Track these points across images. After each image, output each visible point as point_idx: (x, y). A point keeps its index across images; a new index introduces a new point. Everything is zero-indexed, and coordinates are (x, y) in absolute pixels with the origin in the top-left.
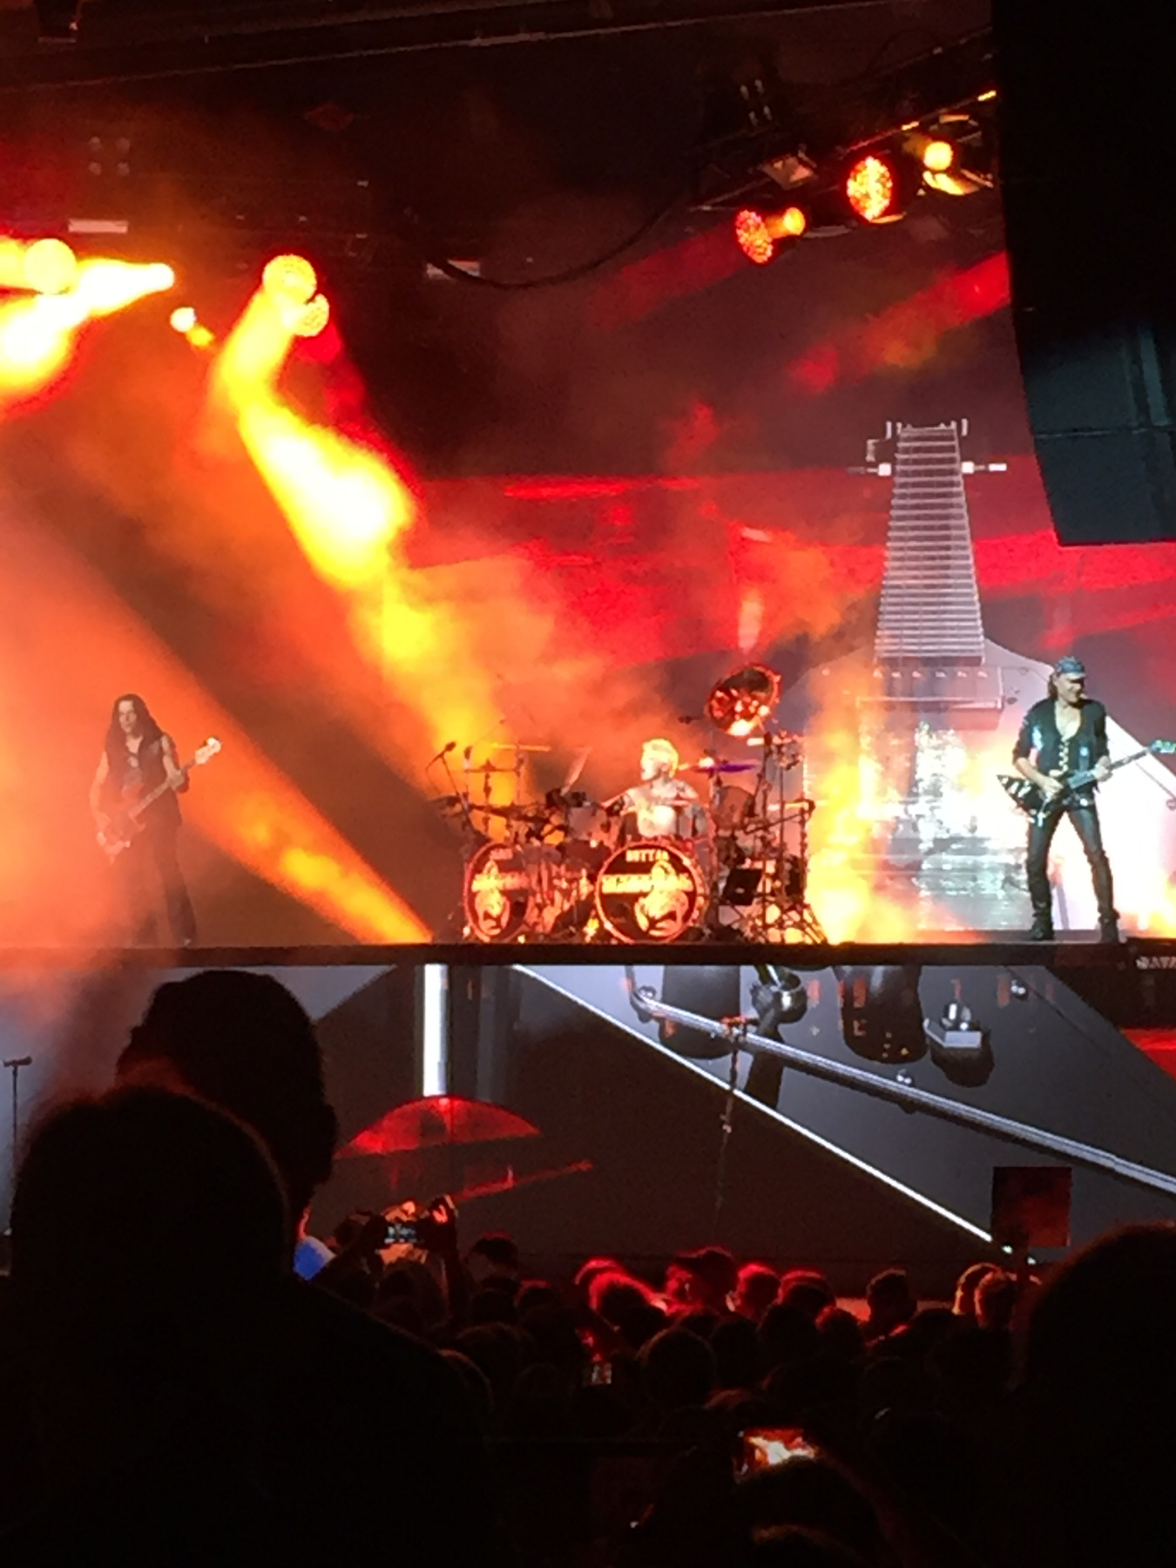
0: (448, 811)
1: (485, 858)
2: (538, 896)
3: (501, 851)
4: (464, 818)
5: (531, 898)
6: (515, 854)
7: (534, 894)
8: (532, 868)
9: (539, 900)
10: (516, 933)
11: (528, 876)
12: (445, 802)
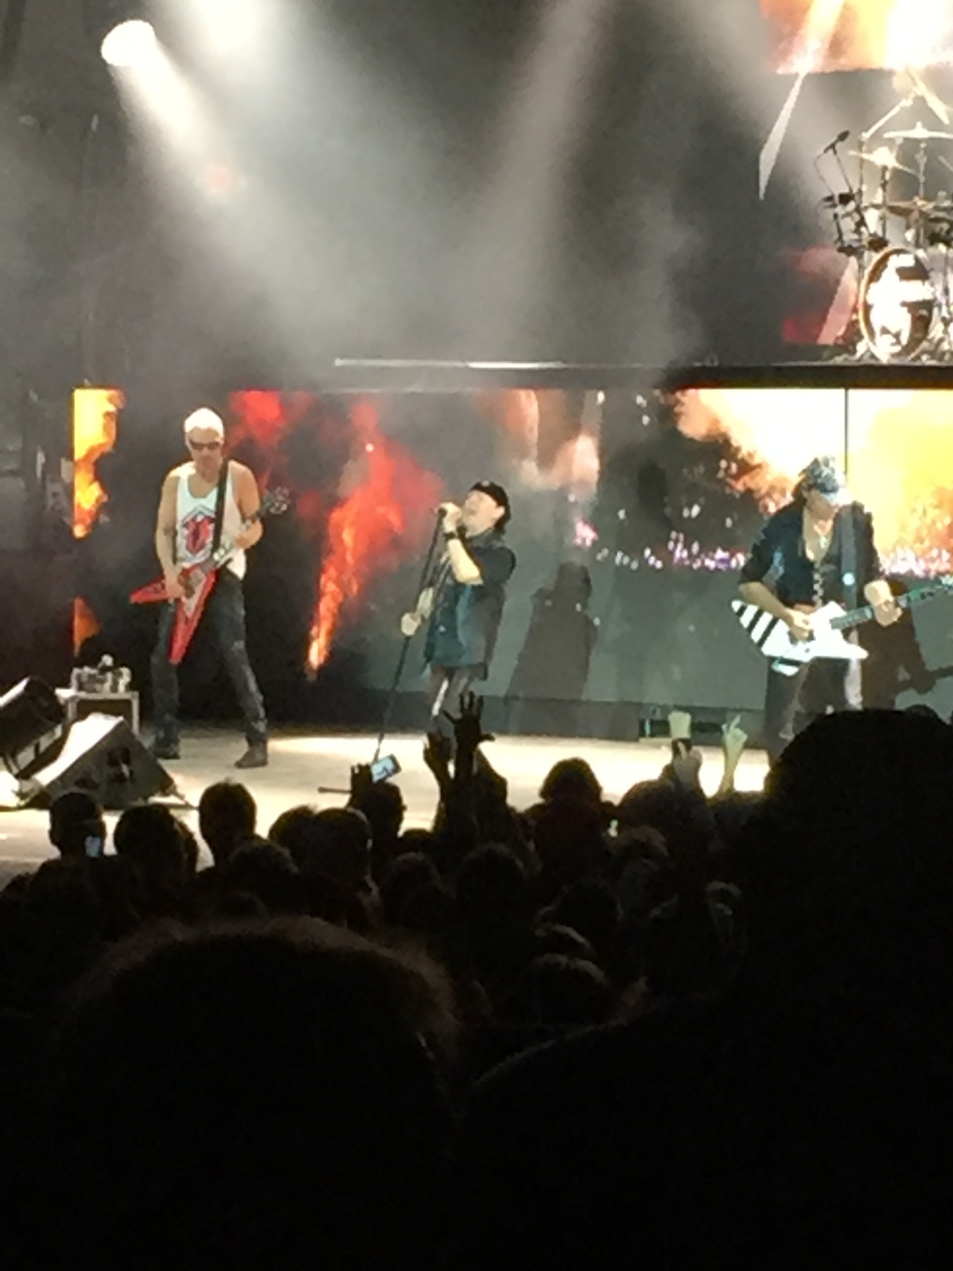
0: (840, 210)
1: (882, 264)
2: (944, 309)
3: (902, 256)
4: (857, 218)
5: (935, 311)
6: (917, 259)
7: (940, 306)
8: (936, 276)
9: (945, 313)
10: (918, 351)
11: (932, 285)
12: (837, 199)
